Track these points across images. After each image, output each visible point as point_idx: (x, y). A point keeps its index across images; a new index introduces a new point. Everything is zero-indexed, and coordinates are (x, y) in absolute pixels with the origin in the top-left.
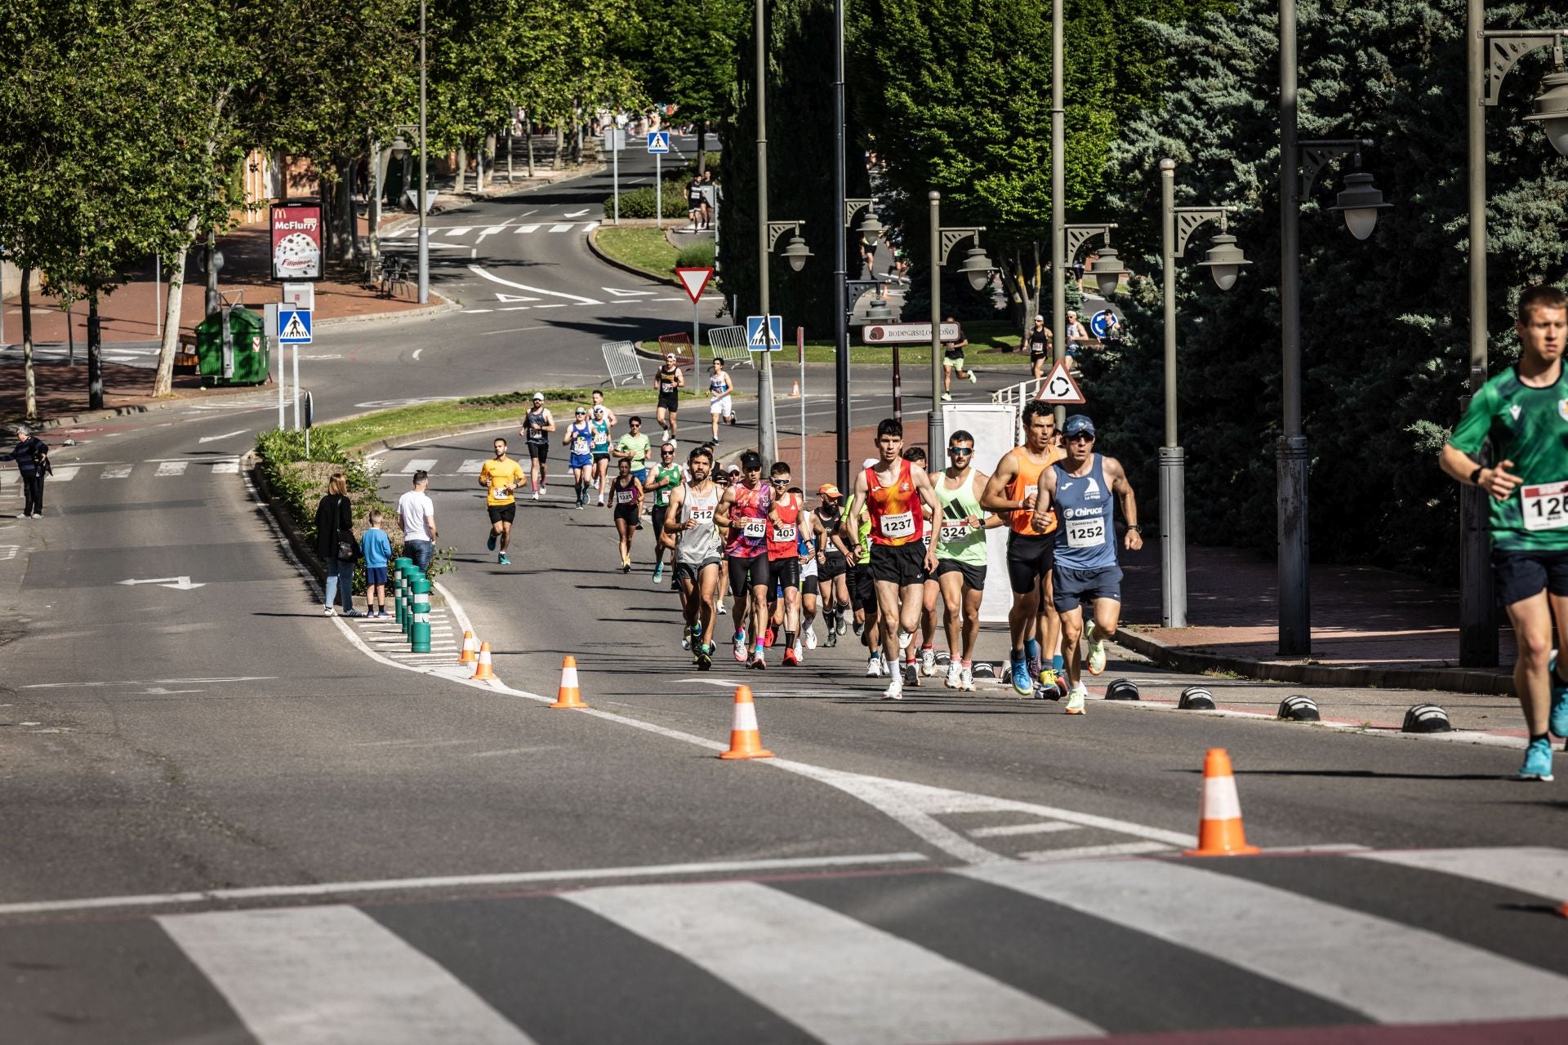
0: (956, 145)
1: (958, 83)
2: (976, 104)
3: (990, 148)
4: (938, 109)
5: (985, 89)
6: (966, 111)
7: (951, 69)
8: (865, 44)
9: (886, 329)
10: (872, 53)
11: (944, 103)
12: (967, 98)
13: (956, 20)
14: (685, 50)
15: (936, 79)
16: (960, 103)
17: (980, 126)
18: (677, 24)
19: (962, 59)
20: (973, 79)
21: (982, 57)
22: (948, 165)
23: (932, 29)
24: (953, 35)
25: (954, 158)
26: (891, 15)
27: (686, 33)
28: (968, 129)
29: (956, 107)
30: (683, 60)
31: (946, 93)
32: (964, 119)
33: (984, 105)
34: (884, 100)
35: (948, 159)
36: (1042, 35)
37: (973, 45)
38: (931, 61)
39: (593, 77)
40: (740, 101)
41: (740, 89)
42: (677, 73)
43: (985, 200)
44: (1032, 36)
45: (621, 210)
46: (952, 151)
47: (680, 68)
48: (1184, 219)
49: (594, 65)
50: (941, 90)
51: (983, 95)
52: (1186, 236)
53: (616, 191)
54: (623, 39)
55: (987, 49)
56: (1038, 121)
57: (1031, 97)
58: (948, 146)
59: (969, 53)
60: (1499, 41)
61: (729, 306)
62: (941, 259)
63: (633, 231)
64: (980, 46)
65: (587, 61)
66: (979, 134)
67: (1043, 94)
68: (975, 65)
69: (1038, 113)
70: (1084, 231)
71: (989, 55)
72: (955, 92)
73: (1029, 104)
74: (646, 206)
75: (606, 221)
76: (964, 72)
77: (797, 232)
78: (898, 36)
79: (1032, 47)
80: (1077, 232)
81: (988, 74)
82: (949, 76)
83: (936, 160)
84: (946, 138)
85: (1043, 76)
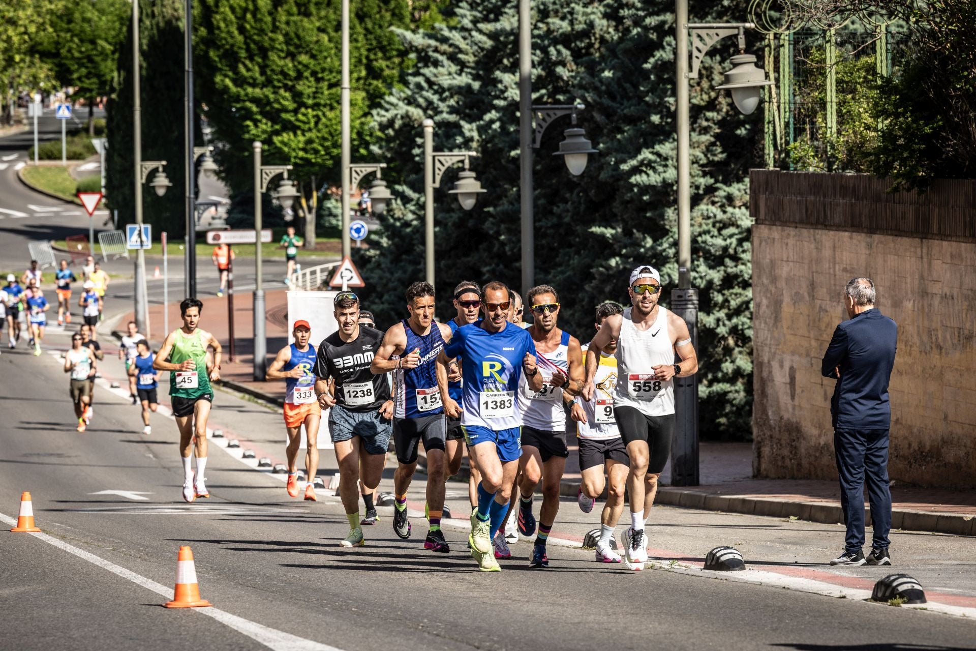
0: (261, 113)
1: (263, 73)
2: (274, 87)
3: (284, 115)
4: (250, 90)
5: (280, 77)
6: (268, 91)
7: (258, 64)
8: (202, 47)
9: (222, 234)
10: (207, 53)
11: (254, 85)
12: (268, 82)
13: (262, 32)
14: (81, 52)
15: (248, 70)
16: (263, 86)
17: (277, 101)
18: (76, 35)
19: (265, 57)
20: (273, 71)
21: (280, 57)
22: (256, 126)
23: (246, 38)
24: (259, 42)
25: (260, 121)
26: (219, 28)
27: (82, 41)
28: (269, 103)
29: (262, 89)
30: (79, 59)
31: (255, 79)
32: (267, 97)
33: (279, 88)
34: (214, 83)
35: (256, 123)
36: (317, 42)
37: (273, 48)
38: (245, 58)
39: (22, 68)
40: (119, 84)
41: (119, 76)
42: (76, 67)
43: (280, 149)
44: (311, 42)
45: (39, 155)
46: (259, 117)
47: (77, 63)
48: (440, 161)
49: (22, 60)
50: (252, 77)
51: (279, 81)
52: (441, 173)
53: (36, 143)
54: (41, 44)
55: (282, 51)
56: (315, 98)
57: (310, 82)
58: (256, 114)
59: (270, 53)
60: (699, 31)
61: (112, 218)
62: (262, 187)
63: (49, 169)
64: (277, 49)
65: (17, 58)
66: (276, 106)
67: (318, 80)
68: (274, 61)
69: (315, 93)
70: (363, 169)
71: (283, 55)
72: (261, 79)
73: (309, 87)
74: (56, 152)
75: (30, 162)
76: (267, 66)
77: (161, 169)
78: (224, 42)
79: (311, 49)
80: (358, 170)
81: (282, 67)
82: (257, 68)
83: (248, 123)
84: (255, 109)
85: (318, 69)
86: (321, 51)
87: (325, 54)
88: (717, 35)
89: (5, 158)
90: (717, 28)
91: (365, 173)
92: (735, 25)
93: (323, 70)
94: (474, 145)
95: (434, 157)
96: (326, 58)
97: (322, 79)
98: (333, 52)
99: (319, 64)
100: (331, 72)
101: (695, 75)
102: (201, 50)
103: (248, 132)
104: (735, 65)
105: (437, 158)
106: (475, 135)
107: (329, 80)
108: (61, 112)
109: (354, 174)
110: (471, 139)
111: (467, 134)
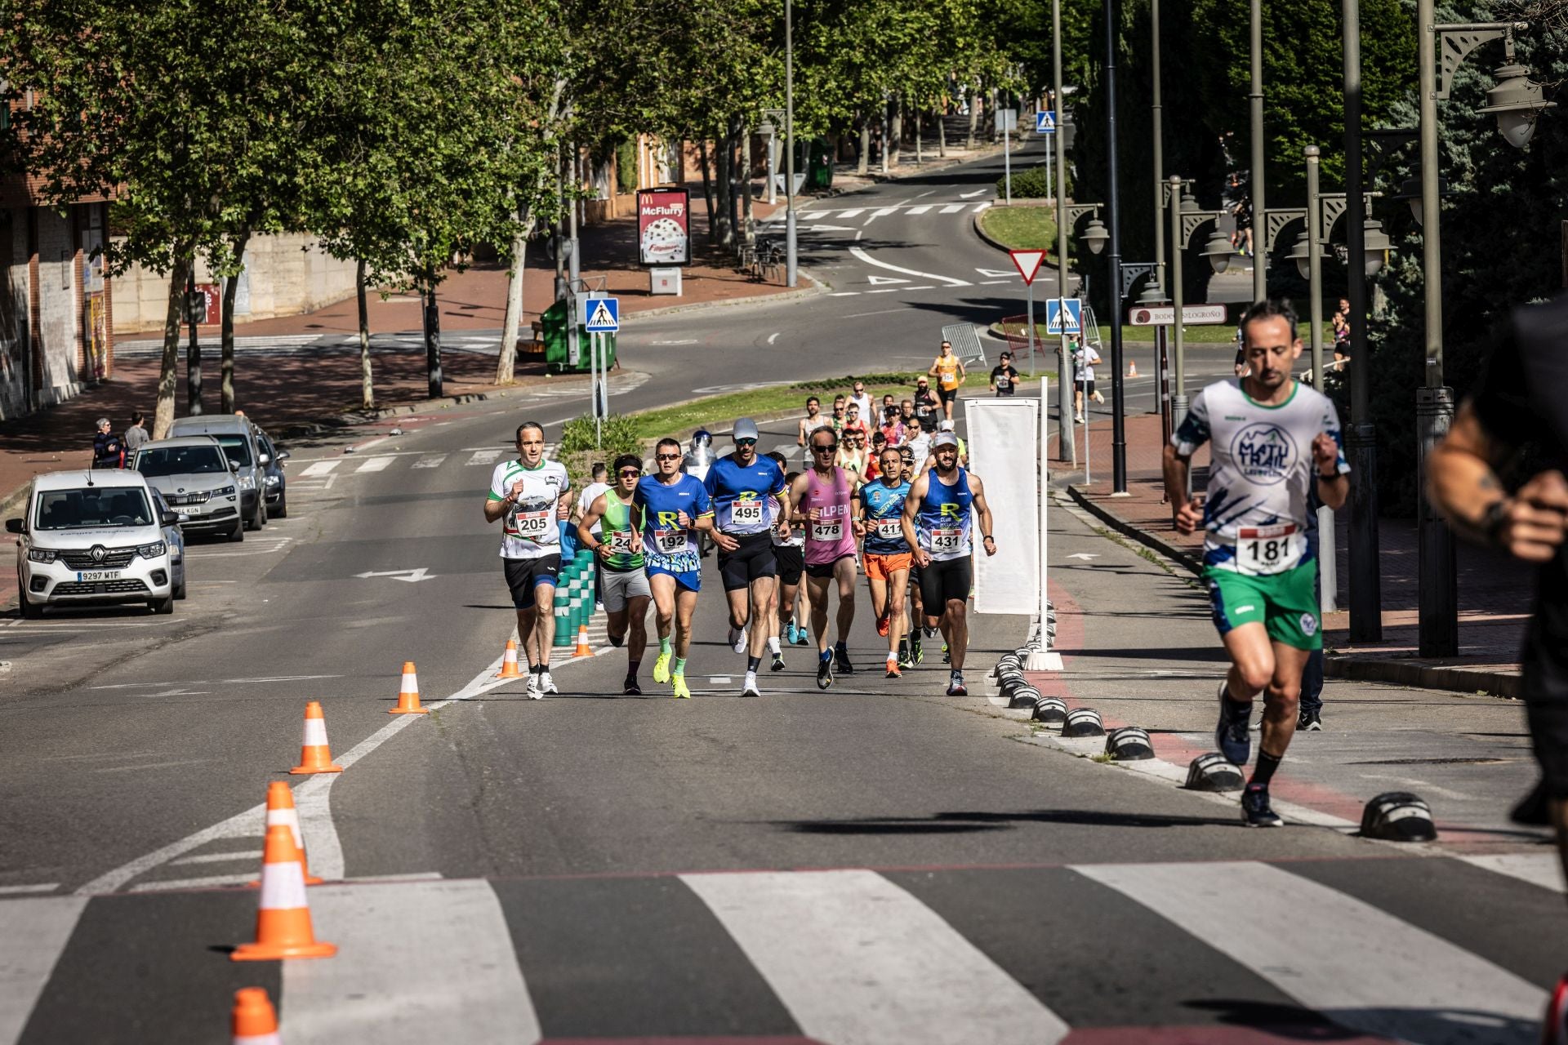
0: (1300, 123)
1: (1301, 62)
2: (1319, 82)
3: (1334, 126)
4: (1281, 88)
5: (1328, 67)
6: (1309, 90)
7: (1293, 47)
9: (1152, 312)
10: (1215, 32)
11: (1287, 81)
12: (1310, 76)
14: (1081, 30)
15: (1279, 57)
16: (1303, 81)
17: (1323, 104)
19: (1305, 38)
20: (1316, 57)
21: (1325, 36)
22: (1293, 143)
23: (1274, 8)
24: (1297, 14)
25: (1299, 136)
27: (1082, 12)
28: (1312, 108)
29: (1299, 86)
30: (1079, 40)
31: (1289, 72)
32: (1308, 98)
33: (1328, 83)
34: (1228, 79)
35: (1292, 137)
36: (1384, 12)
37: (1316, 23)
38: (1273, 39)
39: (967, 57)
40: (1092, 81)
41: (1092, 70)
42: (1074, 52)
43: (1331, 177)
44: (1374, 12)
45: (1012, 189)
46: (1297, 129)
47: (1076, 47)
48: (1329, 205)
49: (969, 46)
50: (1284, 69)
51: (1326, 74)
52: (1332, 223)
53: (1008, 170)
54: (1020, 18)
55: (1330, 27)
56: (1381, 98)
57: (1374, 74)
58: (1292, 125)
59: (1311, 31)
60: (1450, 35)
61: (1083, 287)
62: (1182, 243)
63: (1024, 211)
64: (1322, 23)
65: (960, 42)
66: (1322, 112)
67: (1386, 71)
68: (1318, 43)
69: (1380, 91)
70: (1284, 216)
71: (1330, 33)
72: (1298, 71)
73: (1372, 82)
74: (1037, 185)
75: (998, 201)
76: (1307, 51)
77: (1096, 215)
78: (1240, 15)
79: (1374, 24)
80: (1277, 216)
81: (1329, 52)
82: (1292, 55)
83: (1281, 138)
84: (1290, 117)
85: (1385, 53)
86: (1390, 27)
87: (1398, 31)
88: (1476, 39)
89: (964, 196)
90: (1476, 29)
91: (1287, 221)
92: (1500, 25)
93: (1394, 55)
94: (1468, 176)
95: (1321, 200)
96: (1398, 37)
97: (1393, 69)
98: (1408, 27)
99: (1387, 46)
100: (1406, 58)
101: (1445, 94)
102: (1208, 28)
103: (1281, 153)
104: (1500, 81)
105: (1325, 201)
106: (1467, 160)
107: (1405, 70)
108: (1043, 122)
109: (1271, 224)
110: (1462, 168)
111: (1456, 160)
